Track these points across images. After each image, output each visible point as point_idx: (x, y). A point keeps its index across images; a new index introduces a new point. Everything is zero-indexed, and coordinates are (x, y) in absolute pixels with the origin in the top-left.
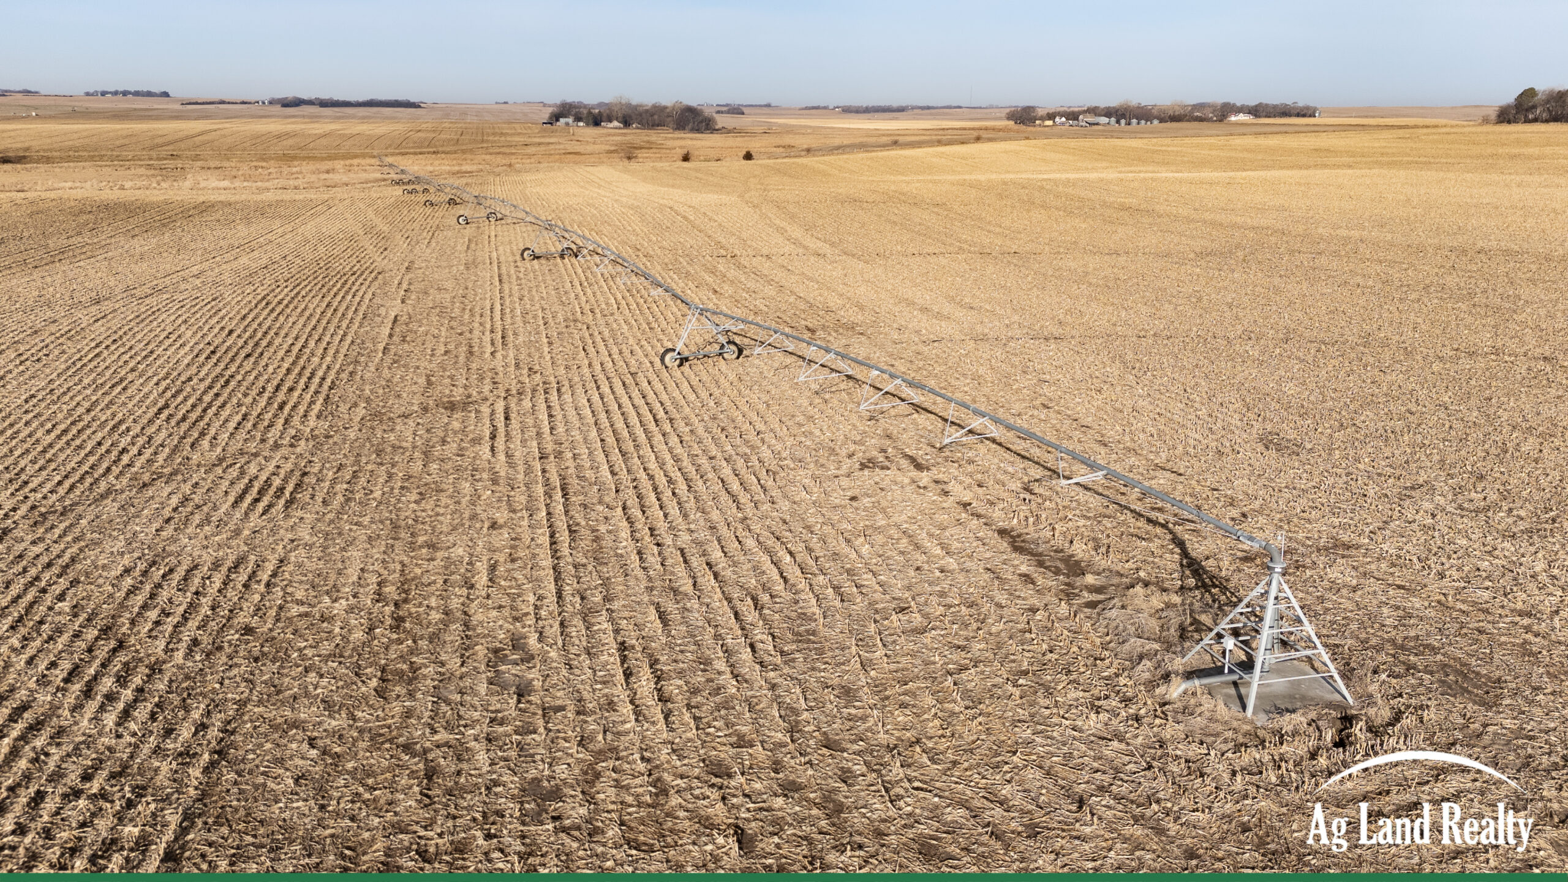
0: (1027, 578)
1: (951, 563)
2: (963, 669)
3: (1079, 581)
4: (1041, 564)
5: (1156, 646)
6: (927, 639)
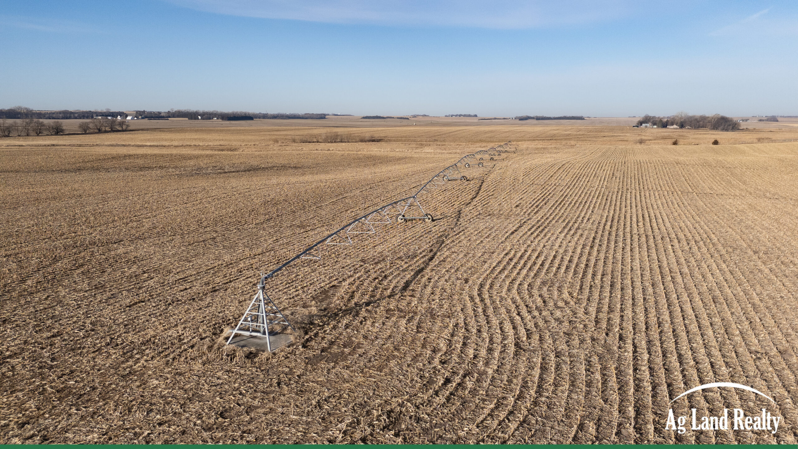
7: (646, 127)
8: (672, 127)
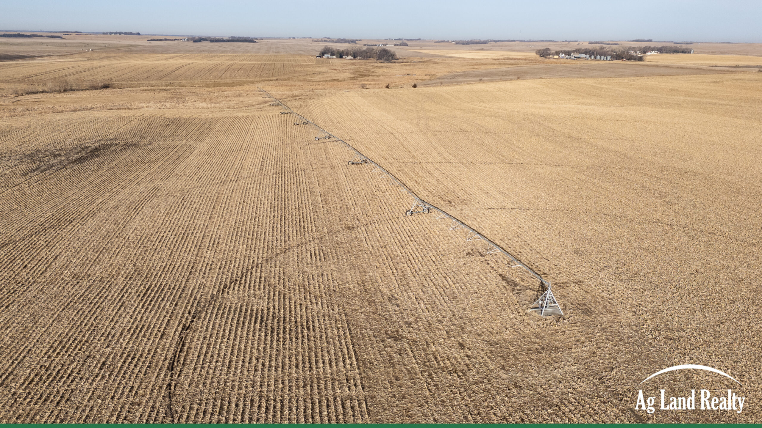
0: (504, 287)
1: (487, 282)
2: (488, 305)
3: (516, 288)
4: (508, 283)
5: (528, 302)
6: (481, 299)
7: (328, 57)
8: (348, 58)
